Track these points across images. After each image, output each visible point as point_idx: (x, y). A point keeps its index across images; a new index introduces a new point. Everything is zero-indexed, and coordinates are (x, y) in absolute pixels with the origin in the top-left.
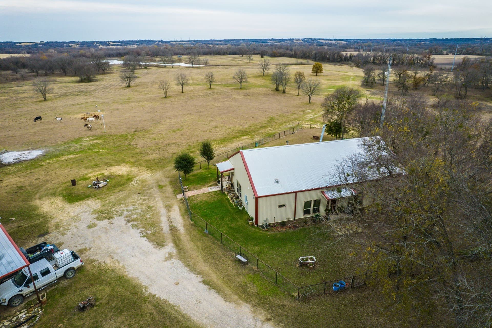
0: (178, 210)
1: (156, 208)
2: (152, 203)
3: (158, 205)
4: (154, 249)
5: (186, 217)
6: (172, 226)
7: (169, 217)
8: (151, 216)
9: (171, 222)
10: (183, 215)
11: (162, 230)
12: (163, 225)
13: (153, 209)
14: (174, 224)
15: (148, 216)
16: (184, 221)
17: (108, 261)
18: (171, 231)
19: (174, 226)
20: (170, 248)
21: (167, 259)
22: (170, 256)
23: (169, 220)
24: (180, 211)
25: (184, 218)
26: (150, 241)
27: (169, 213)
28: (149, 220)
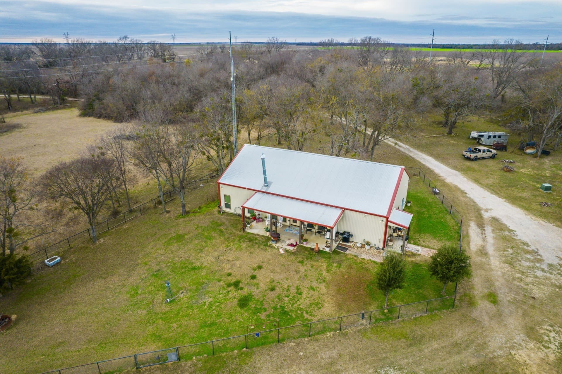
0: (471, 244)
1: (501, 259)
2: (506, 267)
3: (498, 263)
4: (501, 218)
5: (465, 233)
6: (481, 230)
7: (484, 240)
8: (507, 250)
9: (482, 233)
10: (468, 236)
11: (493, 231)
12: (492, 235)
13: (504, 259)
14: (479, 231)
15: (511, 251)
16: (468, 230)
17: (541, 222)
18: (484, 226)
19: (480, 229)
20: (486, 215)
21: (490, 209)
22: (487, 210)
23: (484, 236)
24: (470, 242)
25: (467, 233)
26: (505, 225)
27: (483, 244)
28: (509, 245)
